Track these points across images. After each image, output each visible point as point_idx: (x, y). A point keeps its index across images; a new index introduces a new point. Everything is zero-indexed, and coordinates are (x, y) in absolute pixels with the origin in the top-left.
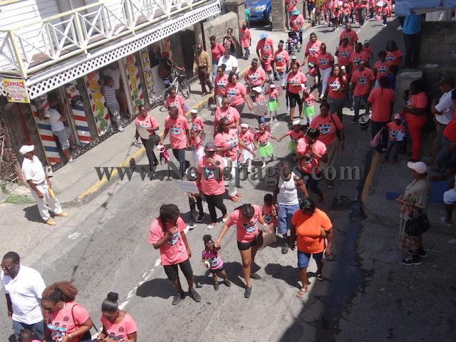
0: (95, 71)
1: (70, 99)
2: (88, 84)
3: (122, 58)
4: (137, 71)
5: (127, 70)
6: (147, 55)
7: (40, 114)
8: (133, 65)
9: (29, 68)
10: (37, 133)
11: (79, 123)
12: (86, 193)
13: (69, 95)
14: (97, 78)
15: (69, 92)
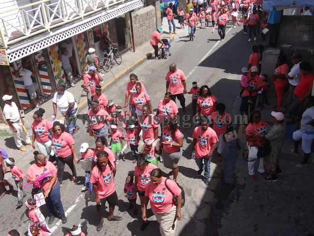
0: (56, 44)
2: (50, 53)
3: (75, 36)
4: (84, 45)
5: (78, 44)
6: (91, 34)
7: (16, 73)
8: (82, 40)
9: (9, 41)
10: (14, 86)
11: (44, 80)
13: (37, 61)
14: (57, 49)
15: (37, 58)
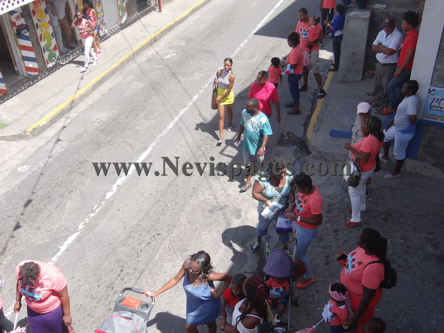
1: (15, 28)
2: (34, 13)
11: (26, 53)
12: (35, 126)
13: (13, 24)
14: (43, 6)
15: (13, 20)
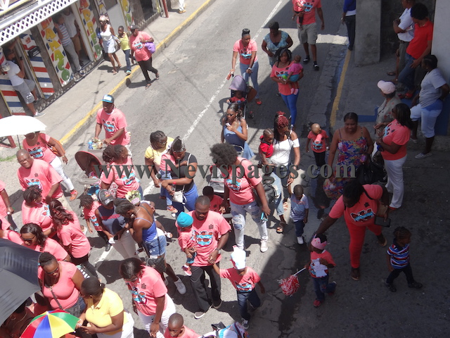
1: (27, 51)
3: (76, 2)
4: (92, 15)
11: (40, 75)
13: (25, 47)
15: (24, 43)
